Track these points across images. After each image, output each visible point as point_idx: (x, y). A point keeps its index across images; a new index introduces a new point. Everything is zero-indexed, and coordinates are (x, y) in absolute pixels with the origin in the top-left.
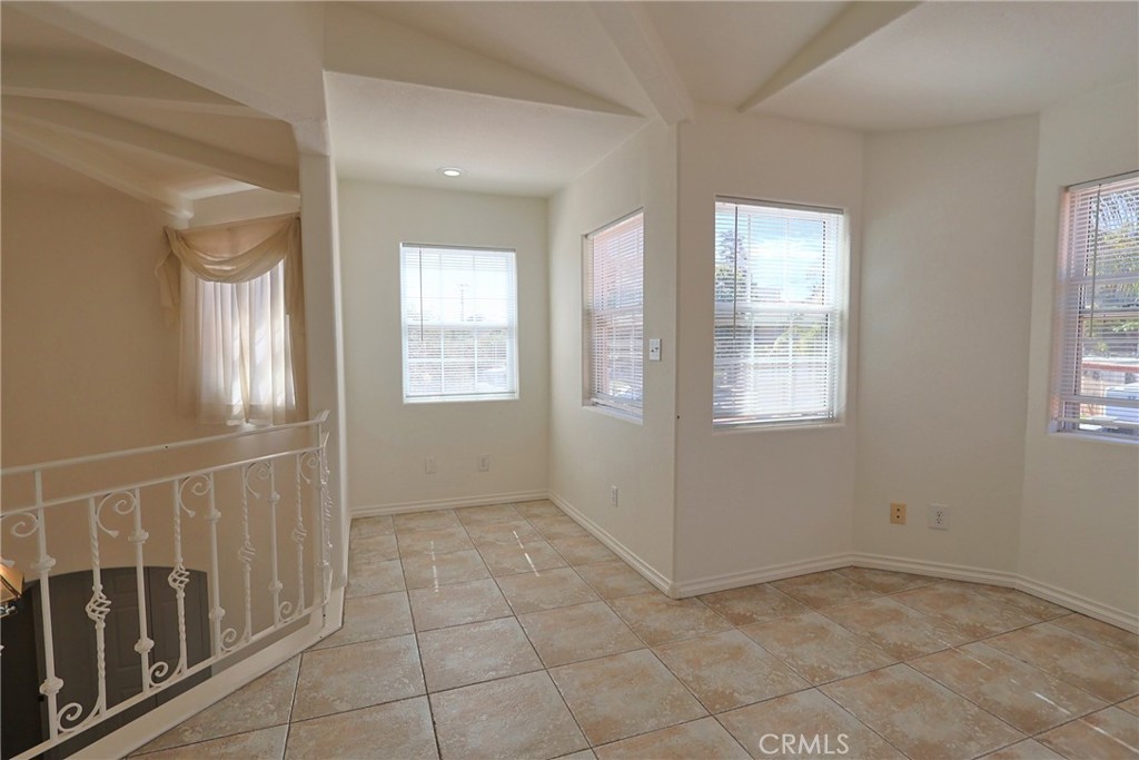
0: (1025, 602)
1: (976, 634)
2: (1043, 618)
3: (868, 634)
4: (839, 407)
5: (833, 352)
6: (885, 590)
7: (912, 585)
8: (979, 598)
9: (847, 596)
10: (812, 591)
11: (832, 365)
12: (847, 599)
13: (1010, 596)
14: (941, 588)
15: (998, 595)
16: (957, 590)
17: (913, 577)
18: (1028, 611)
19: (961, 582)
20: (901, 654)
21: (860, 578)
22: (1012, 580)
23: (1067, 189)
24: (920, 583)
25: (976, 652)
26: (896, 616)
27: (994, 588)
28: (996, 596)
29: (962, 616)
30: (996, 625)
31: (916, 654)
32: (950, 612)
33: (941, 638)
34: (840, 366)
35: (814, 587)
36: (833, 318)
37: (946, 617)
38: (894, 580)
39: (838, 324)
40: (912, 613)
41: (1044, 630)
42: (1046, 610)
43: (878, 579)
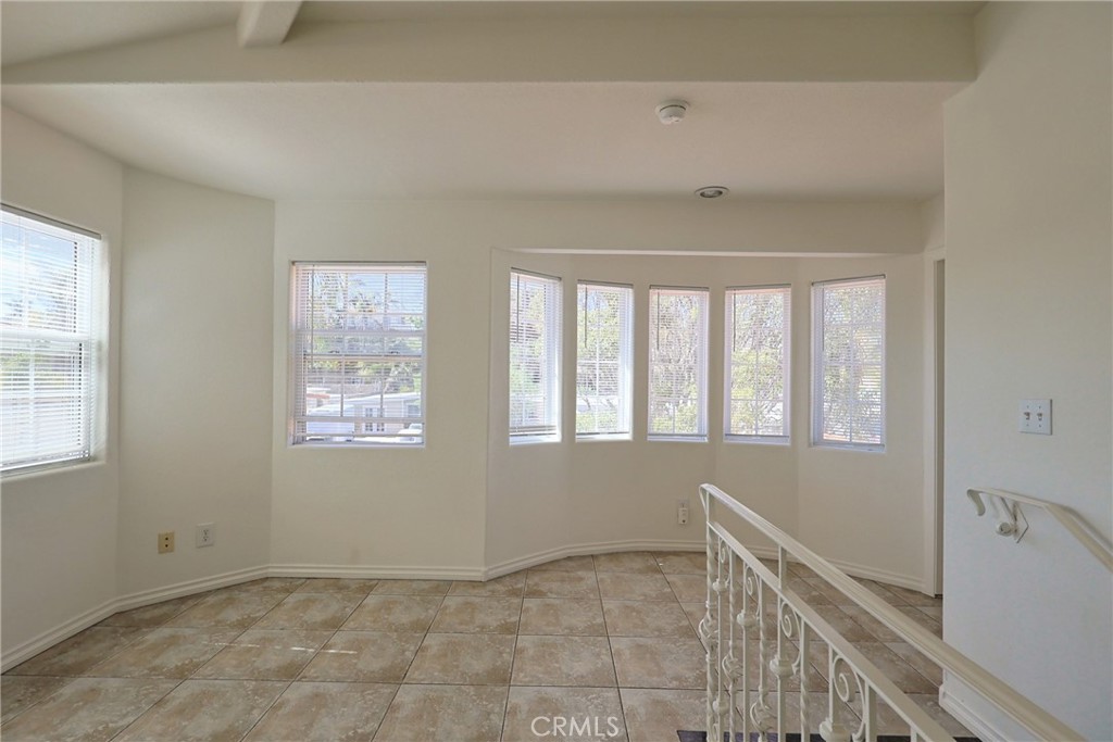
0: (277, 584)
1: (244, 625)
2: (289, 591)
3: (146, 671)
4: (99, 443)
5: (90, 384)
6: (157, 622)
7: (184, 607)
8: (243, 595)
9: (116, 645)
10: (71, 658)
11: (88, 399)
12: (116, 648)
13: (266, 584)
14: (211, 600)
15: (256, 587)
16: (224, 596)
17: (183, 600)
18: (279, 591)
19: (227, 588)
20: (181, 674)
21: (127, 622)
22: (264, 571)
23: (293, 263)
24: (191, 603)
25: (247, 640)
26: (173, 641)
27: (254, 582)
28: (255, 589)
29: (232, 615)
30: (259, 611)
31: (197, 666)
32: (220, 617)
33: (217, 641)
34: (99, 401)
35: (74, 652)
36: (89, 348)
37: (218, 622)
38: (165, 609)
39: (94, 354)
40: (188, 632)
41: (292, 599)
42: (291, 584)
43: (147, 615)
